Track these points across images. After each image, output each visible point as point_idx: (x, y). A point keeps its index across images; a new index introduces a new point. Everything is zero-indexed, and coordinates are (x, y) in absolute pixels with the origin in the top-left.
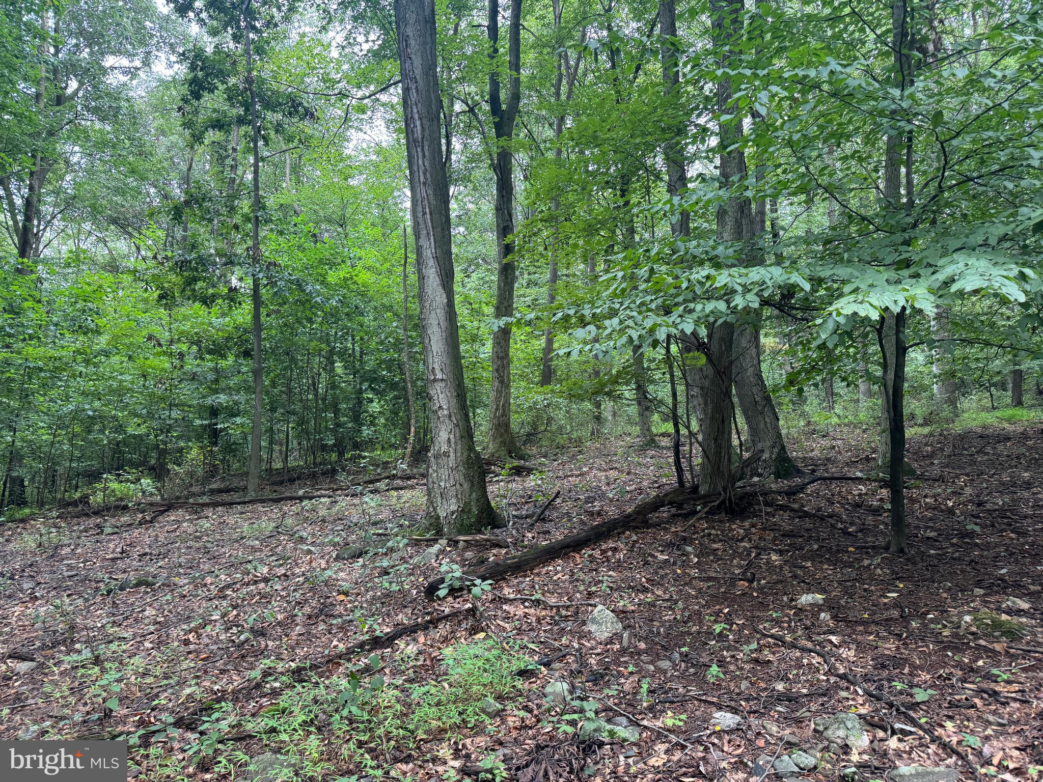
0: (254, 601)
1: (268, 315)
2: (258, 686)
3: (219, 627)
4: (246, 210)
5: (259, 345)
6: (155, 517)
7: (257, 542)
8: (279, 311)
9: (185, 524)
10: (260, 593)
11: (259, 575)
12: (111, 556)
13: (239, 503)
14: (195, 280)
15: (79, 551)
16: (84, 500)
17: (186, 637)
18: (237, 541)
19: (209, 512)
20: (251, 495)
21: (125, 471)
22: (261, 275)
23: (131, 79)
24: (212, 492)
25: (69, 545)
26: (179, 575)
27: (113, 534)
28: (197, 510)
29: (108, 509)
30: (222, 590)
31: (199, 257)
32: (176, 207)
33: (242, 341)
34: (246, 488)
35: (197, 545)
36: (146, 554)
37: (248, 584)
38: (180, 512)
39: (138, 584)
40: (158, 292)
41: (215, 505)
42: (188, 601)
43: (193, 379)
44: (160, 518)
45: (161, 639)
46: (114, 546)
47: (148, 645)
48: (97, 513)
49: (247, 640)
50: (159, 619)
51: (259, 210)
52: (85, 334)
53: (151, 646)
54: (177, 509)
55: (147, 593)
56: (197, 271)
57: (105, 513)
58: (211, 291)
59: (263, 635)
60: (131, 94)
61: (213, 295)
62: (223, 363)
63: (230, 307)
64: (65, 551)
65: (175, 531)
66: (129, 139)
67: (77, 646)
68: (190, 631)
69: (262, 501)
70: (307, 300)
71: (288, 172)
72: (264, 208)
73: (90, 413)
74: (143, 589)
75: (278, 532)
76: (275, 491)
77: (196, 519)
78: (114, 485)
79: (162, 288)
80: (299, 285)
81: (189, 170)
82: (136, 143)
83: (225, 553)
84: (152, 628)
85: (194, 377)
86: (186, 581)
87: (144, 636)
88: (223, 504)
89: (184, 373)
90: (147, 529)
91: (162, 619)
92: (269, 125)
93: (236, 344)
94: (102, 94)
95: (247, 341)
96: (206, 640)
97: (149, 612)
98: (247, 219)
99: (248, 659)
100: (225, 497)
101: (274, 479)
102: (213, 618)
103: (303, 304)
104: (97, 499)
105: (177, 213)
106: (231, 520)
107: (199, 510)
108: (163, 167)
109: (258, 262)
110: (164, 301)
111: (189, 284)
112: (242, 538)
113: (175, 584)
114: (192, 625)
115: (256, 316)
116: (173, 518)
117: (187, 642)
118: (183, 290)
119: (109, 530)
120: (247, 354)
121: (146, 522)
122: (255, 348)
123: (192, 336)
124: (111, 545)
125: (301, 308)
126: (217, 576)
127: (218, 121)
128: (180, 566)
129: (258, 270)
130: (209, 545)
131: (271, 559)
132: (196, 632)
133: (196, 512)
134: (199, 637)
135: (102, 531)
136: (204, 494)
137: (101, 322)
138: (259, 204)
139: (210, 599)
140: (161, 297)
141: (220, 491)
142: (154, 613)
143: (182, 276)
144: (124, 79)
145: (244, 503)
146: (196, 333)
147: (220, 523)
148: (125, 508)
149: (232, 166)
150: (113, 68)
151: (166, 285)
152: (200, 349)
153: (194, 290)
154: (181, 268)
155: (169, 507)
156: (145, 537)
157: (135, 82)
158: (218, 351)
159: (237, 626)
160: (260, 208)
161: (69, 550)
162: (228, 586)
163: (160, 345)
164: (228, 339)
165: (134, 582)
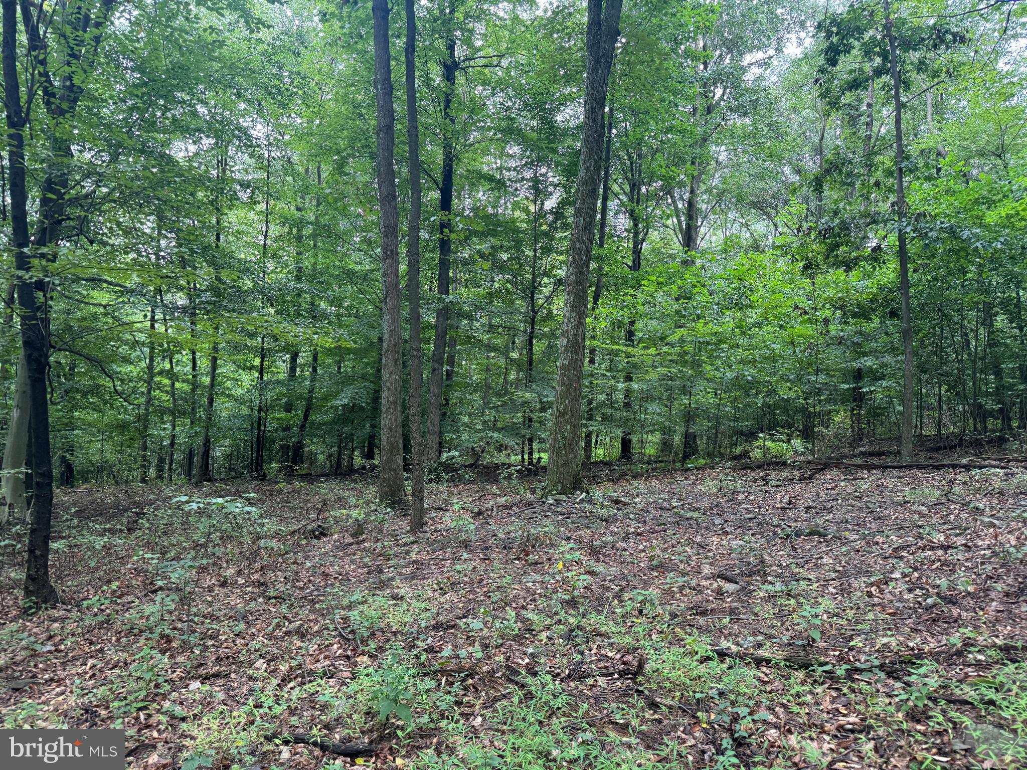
0: (934, 567)
1: (915, 271)
2: (959, 653)
3: (902, 586)
4: (889, 164)
5: (907, 303)
6: (813, 475)
7: (924, 508)
8: (928, 265)
9: (843, 484)
10: (940, 560)
11: (936, 541)
12: (779, 506)
13: (894, 467)
14: (837, 246)
15: (752, 498)
16: (745, 454)
17: (868, 589)
18: (901, 505)
19: (865, 473)
20: (906, 460)
21: (777, 431)
22: (908, 229)
23: (766, 69)
24: (863, 454)
25: (744, 492)
26: (846, 529)
27: (778, 486)
28: (852, 470)
29: (769, 464)
30: (896, 550)
31: (842, 222)
32: (816, 178)
33: (888, 301)
34: (899, 452)
35: (860, 505)
36: (811, 507)
37: (923, 549)
38: (835, 472)
39: (811, 533)
40: (803, 263)
41: (870, 467)
42: (863, 556)
43: (840, 343)
44: (817, 476)
45: (844, 587)
46: (781, 498)
47: (831, 589)
48: (759, 467)
49: (935, 605)
50: (838, 568)
51: (902, 161)
52: (741, 309)
53: (834, 591)
54: (831, 468)
55: (821, 542)
56: (839, 237)
57: (766, 468)
58: (854, 254)
59: (954, 604)
60: (767, 83)
61: (856, 258)
62: (866, 326)
63: (874, 268)
64: (741, 497)
65: (833, 488)
66: (767, 125)
67: (769, 578)
68: (872, 585)
69: (921, 467)
70: (962, 248)
71: (929, 113)
72: (908, 158)
73: (750, 378)
74: (816, 538)
75: (949, 500)
76: (930, 458)
77: (853, 480)
78: (769, 444)
79: (807, 259)
80: (952, 232)
81: (821, 140)
82: (773, 127)
83: (890, 515)
84: (833, 575)
85: (841, 341)
86: (857, 537)
87: (827, 581)
88: (876, 467)
89: (831, 338)
90: (807, 485)
91: (841, 568)
92: (910, 67)
93: (881, 305)
94: (744, 92)
95: (893, 300)
96: (889, 596)
97: (826, 560)
98: (889, 173)
99: (940, 623)
100: (875, 461)
101: (927, 445)
102: (893, 576)
103: (957, 252)
104: (757, 454)
105: (818, 185)
106: (890, 483)
107: (853, 471)
108: (797, 144)
109: (905, 215)
110: (810, 271)
111: (833, 251)
112: (906, 502)
113: (845, 539)
114: (872, 579)
115: (903, 273)
116: (829, 477)
117: (870, 595)
118: (827, 257)
119: (774, 483)
120: (893, 314)
121: (805, 479)
122: (903, 307)
123: (836, 301)
124: (778, 496)
125: (954, 257)
126: (888, 536)
127: (855, 80)
128: (847, 522)
129: (905, 224)
130: (871, 506)
131: (945, 527)
132: (878, 587)
133: (850, 473)
134: (881, 591)
135: (768, 483)
136: (855, 456)
137: (754, 298)
138: (902, 154)
139: (886, 558)
140: (806, 267)
141: (871, 454)
142: (831, 561)
143: (825, 243)
144: (758, 71)
145: (901, 467)
146: (839, 298)
147: (878, 485)
148: (784, 464)
149: (867, 124)
150: (750, 65)
151: (810, 255)
152: (845, 314)
153: (837, 255)
154: (824, 236)
155: (826, 466)
156: (808, 492)
157: (768, 71)
158: (863, 313)
159: (922, 589)
160: (904, 158)
161: (743, 496)
162: (902, 548)
163: (806, 313)
164: (872, 301)
165: (807, 531)
